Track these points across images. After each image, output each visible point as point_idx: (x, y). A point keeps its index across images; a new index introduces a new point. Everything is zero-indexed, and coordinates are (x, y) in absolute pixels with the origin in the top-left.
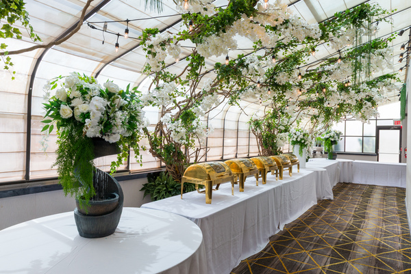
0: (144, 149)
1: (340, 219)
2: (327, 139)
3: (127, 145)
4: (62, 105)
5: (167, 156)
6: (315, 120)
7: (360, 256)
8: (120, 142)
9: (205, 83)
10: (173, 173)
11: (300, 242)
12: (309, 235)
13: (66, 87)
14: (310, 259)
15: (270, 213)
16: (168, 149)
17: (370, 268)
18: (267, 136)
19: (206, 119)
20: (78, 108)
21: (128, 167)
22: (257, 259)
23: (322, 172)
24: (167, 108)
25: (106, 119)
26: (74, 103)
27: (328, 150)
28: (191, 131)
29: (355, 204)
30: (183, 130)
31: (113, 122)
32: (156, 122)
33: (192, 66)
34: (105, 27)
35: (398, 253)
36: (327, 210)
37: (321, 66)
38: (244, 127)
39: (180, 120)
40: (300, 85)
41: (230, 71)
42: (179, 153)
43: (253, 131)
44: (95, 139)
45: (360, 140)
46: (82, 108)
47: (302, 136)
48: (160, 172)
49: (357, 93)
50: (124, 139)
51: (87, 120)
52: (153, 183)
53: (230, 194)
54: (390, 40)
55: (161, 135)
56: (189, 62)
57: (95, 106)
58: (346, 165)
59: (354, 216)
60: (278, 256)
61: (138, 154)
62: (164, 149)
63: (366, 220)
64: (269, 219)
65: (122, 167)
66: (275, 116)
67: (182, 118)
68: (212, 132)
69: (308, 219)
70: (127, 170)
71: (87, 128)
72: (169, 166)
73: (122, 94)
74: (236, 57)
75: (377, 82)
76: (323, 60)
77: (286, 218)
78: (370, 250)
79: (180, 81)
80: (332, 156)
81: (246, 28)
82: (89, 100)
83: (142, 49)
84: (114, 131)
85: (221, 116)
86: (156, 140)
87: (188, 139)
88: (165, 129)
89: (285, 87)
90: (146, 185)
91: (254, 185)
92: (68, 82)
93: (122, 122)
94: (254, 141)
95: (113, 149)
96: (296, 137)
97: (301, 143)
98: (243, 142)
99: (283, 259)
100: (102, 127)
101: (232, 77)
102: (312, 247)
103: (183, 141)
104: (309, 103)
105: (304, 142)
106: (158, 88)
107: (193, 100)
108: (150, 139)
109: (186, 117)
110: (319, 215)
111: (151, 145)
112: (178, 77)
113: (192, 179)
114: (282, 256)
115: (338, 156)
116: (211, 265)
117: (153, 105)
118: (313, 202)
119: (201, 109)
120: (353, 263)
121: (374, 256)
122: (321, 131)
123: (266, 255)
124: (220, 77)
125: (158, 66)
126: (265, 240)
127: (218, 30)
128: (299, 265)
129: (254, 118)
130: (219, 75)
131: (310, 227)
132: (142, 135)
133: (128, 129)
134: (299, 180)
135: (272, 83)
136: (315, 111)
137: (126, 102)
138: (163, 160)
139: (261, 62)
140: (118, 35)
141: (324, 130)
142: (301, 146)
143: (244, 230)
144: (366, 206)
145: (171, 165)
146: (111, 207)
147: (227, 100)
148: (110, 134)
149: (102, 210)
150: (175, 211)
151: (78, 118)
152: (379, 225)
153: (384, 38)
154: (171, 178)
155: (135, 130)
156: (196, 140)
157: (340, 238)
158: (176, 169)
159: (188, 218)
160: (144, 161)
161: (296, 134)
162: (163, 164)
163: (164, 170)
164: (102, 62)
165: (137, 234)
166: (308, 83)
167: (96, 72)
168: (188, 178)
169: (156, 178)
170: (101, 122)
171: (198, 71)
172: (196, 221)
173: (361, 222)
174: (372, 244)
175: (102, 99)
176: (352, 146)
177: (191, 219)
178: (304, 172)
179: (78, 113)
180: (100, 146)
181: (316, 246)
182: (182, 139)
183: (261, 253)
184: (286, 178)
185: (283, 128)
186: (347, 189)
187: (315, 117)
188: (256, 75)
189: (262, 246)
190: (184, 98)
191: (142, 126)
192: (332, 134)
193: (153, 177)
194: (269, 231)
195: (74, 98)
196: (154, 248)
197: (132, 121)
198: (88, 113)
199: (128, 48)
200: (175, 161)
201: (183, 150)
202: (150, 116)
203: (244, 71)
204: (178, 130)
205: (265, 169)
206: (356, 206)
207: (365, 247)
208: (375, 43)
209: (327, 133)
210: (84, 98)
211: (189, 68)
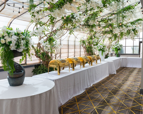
0: (32, 55)
1: (116, 81)
2: (116, 48)
3: (25, 52)
4: (1, 39)
5: (43, 57)
6: (110, 40)
7: (120, 94)
8: (23, 51)
9: (58, 25)
10: (45, 64)
11: (98, 90)
12: (102, 87)
13: (2, 32)
14: (100, 95)
15: (86, 79)
16: (43, 54)
17: (122, 97)
18: (88, 47)
19: (60, 40)
20: (7, 40)
21: (26, 62)
22: (79, 96)
23: (111, 62)
24: (42, 36)
25: (18, 43)
26: (5, 38)
27: (117, 53)
28: (53, 46)
29: (125, 75)
30: (49, 46)
31: (20, 44)
32: (37, 43)
33: (51, 19)
34: (14, 5)
35: (135, 92)
36: (112, 78)
37: (108, 17)
38: (78, 44)
39: (48, 42)
40: (99, 25)
41: (68, 20)
42: (48, 56)
43: (82, 45)
44: (14, 51)
45: (132, 48)
46: (8, 40)
47: (102, 47)
48: (40, 64)
49: (127, 27)
50: (24, 50)
51: (11, 44)
52: (37, 69)
53: (68, 72)
54: (136, 5)
55: (40, 48)
56: (50, 17)
57: (14, 39)
58: (124, 59)
59: (123, 80)
60: (88, 95)
61: (30, 56)
62: (41, 54)
63: (127, 81)
64: (85, 81)
65: (23, 62)
66: (91, 38)
67: (48, 41)
68: (62, 46)
69: (104, 82)
70: (26, 64)
71: (11, 47)
72: (44, 61)
73: (23, 34)
74: (71, 14)
75: (135, 22)
76: (109, 14)
77: (94, 82)
78: (124, 92)
79: (47, 25)
80: (118, 55)
81: (69, 7)
82: (11, 37)
83: (29, 14)
84: (20, 48)
85: (67, 39)
86: (37, 50)
87: (51, 50)
88: (41, 46)
89: (93, 26)
90: (34, 70)
91: (79, 68)
92: (3, 30)
93: (24, 44)
94: (83, 50)
95: (21, 54)
96: (100, 47)
97: (102, 50)
98: (78, 50)
99: (89, 96)
100: (16, 47)
101: (69, 23)
102: (102, 91)
103: (49, 51)
104: (106, 32)
105: (104, 50)
106: (37, 29)
107: (53, 33)
108: (35, 50)
109: (50, 40)
110: (108, 80)
111: (35, 53)
112: (46, 23)
113: (52, 65)
114: (89, 95)
115: (121, 55)
116: (60, 97)
117: (35, 36)
118: (107, 75)
119: (57, 37)
120: (116, 96)
121: (125, 93)
122: (114, 44)
123: (83, 95)
124: (64, 23)
125: (36, 21)
126: (83, 90)
127: (59, 7)
128: (95, 97)
129: (82, 39)
130: (63, 22)
131: (103, 85)
132: (31, 49)
133: (26, 47)
134: (99, 66)
135: (87, 25)
136: (110, 36)
137: (25, 37)
138: (41, 59)
139: (81, 16)
140: (20, 8)
141: (115, 44)
142: (102, 51)
143: (74, 85)
144: (129, 76)
145: (45, 61)
146: (21, 75)
147: (69, 32)
148: (19, 49)
149: (18, 76)
150: (45, 78)
151: (7, 43)
152: (132, 83)
153: (133, 5)
154: (45, 66)
155: (28, 47)
156: (55, 50)
157: (114, 88)
158: (47, 63)
159: (50, 80)
160: (33, 60)
161: (100, 46)
162: (41, 61)
163: (42, 63)
164: (12, 18)
165: (31, 85)
166: (103, 24)
167: (10, 22)
168: (51, 65)
169: (38, 67)
170: (16, 45)
171: (54, 21)
172: (53, 80)
173: (125, 82)
174: (126, 89)
175: (16, 36)
176: (129, 51)
177: (51, 80)
178: (103, 63)
179: (7, 42)
180: (16, 53)
181: (104, 91)
182: (49, 50)
183: (81, 94)
184: (94, 65)
185: (95, 44)
186: (123, 70)
187: (110, 38)
188: (79, 22)
189: (82, 92)
190: (49, 32)
191: (31, 45)
192: (118, 46)
193: (37, 66)
194: (85, 86)
195: (5, 36)
196: (37, 88)
197: (27, 44)
198: (11, 41)
199: (24, 12)
200: (46, 59)
201: (50, 55)
202: (34, 41)
203: (74, 20)
204: (47, 46)
205: (84, 61)
206: (125, 76)
207: (123, 91)
208: (129, 7)
209: (116, 45)
210: (9, 36)
211: (50, 20)
